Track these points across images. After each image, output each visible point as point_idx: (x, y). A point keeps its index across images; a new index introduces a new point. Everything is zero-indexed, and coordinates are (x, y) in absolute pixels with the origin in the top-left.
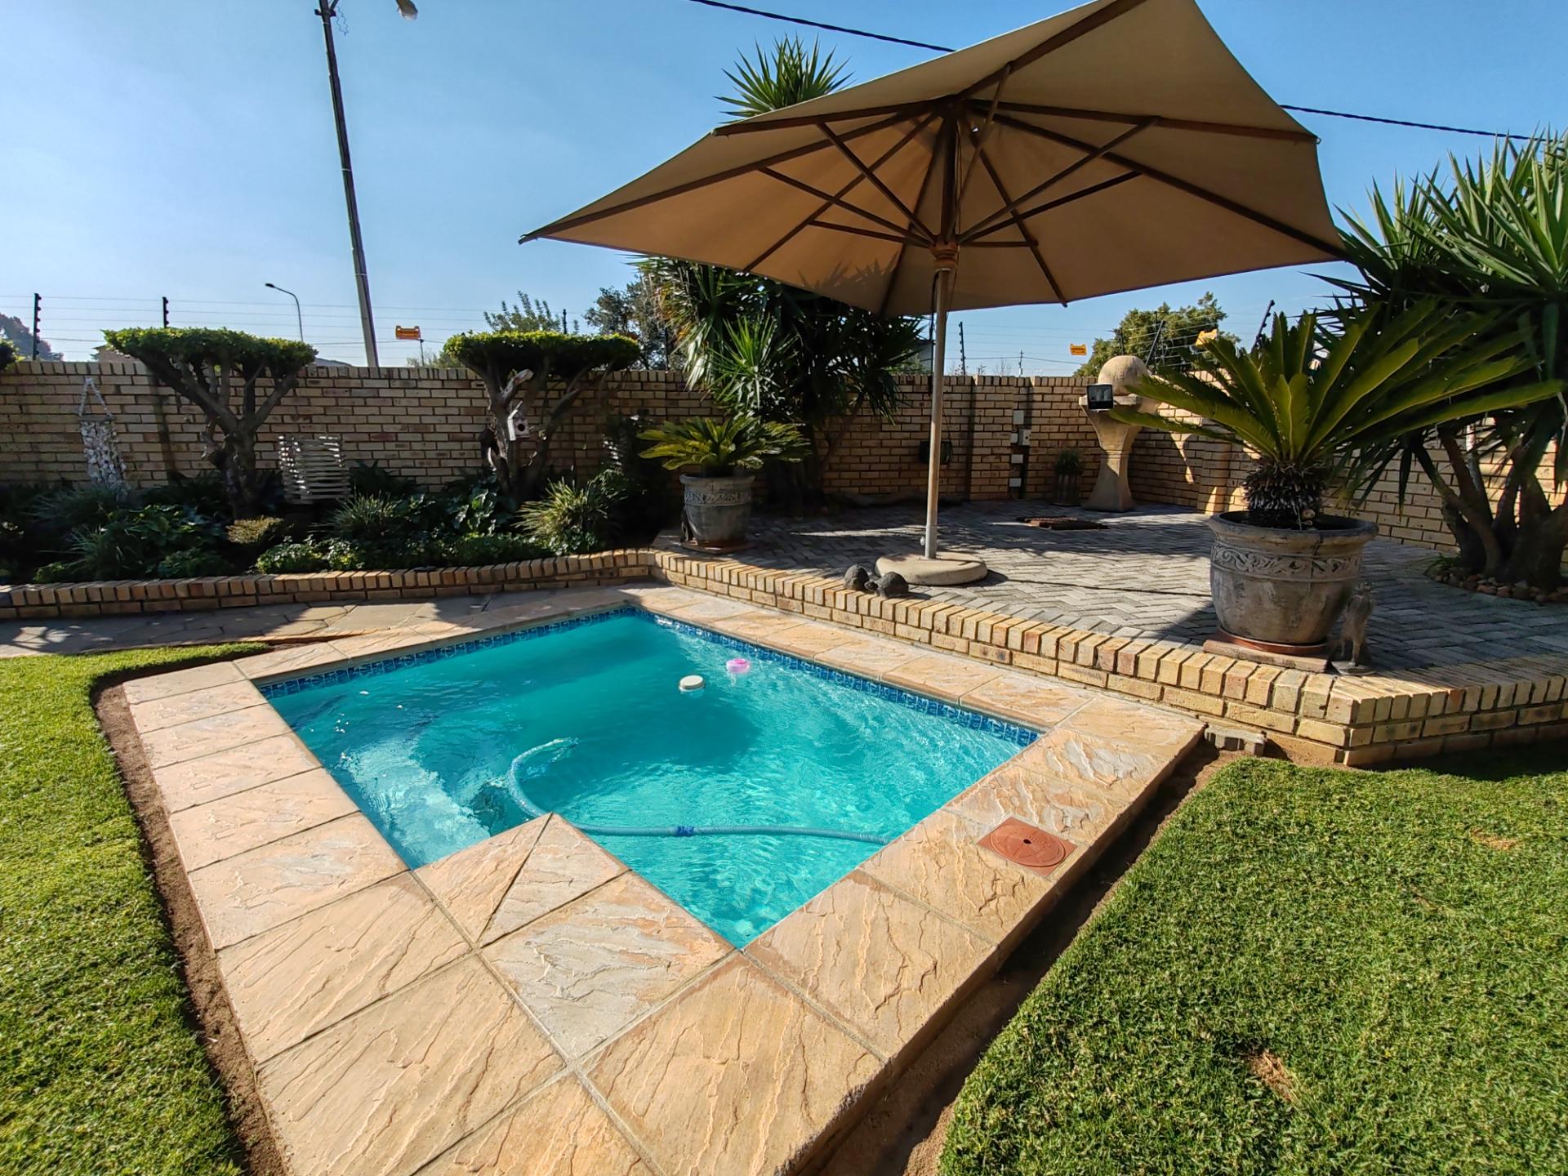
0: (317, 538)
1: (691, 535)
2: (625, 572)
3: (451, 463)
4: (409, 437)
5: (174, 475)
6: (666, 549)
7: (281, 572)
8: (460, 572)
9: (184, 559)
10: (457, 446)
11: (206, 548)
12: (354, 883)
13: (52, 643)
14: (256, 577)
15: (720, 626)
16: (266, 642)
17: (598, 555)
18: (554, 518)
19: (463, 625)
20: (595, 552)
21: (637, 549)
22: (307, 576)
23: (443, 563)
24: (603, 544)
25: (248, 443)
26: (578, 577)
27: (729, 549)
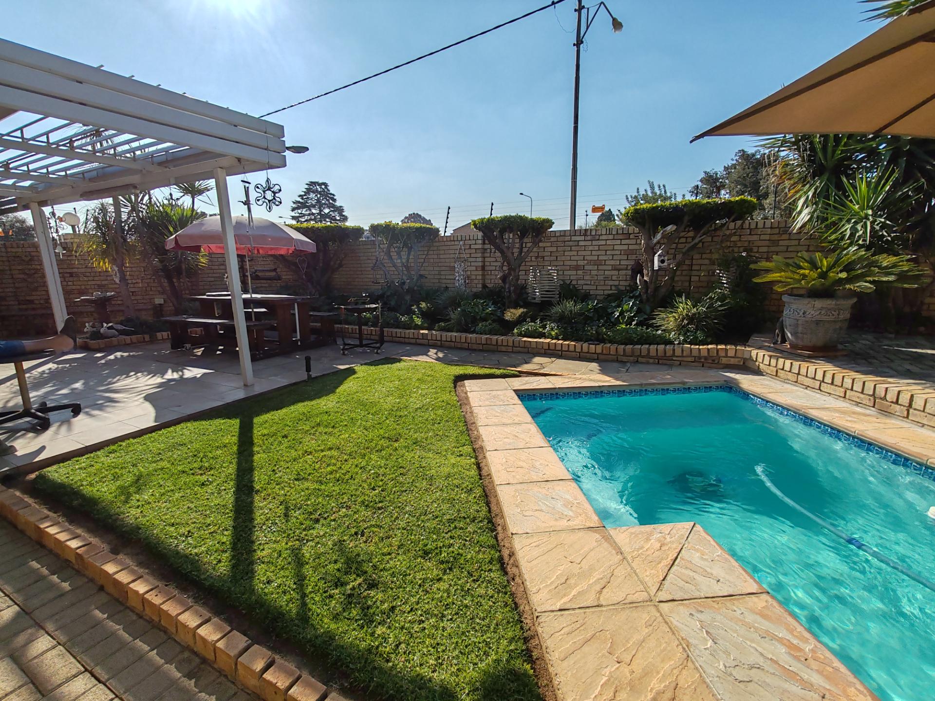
0: (541, 321)
1: (784, 341)
2: (724, 361)
3: (611, 283)
4: (590, 267)
5: (484, 286)
6: (760, 348)
7: (524, 337)
8: (613, 347)
9: (486, 326)
10: (616, 273)
11: (494, 321)
12: (575, 523)
13: (439, 357)
14: (513, 338)
15: (814, 413)
16: (519, 371)
17: (705, 347)
18: (676, 320)
19: (617, 379)
20: (703, 345)
21: (736, 345)
22: (535, 340)
23: (603, 341)
24: (709, 340)
25: (517, 271)
26: (690, 359)
27: (821, 354)
